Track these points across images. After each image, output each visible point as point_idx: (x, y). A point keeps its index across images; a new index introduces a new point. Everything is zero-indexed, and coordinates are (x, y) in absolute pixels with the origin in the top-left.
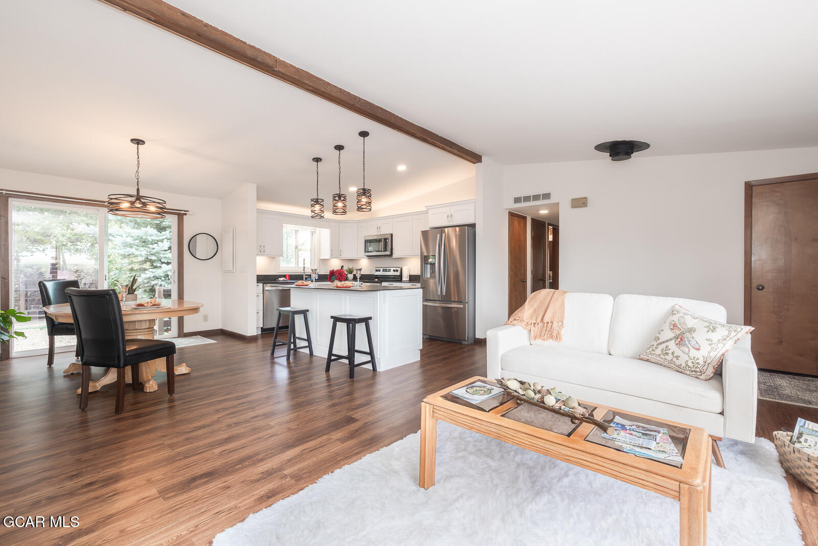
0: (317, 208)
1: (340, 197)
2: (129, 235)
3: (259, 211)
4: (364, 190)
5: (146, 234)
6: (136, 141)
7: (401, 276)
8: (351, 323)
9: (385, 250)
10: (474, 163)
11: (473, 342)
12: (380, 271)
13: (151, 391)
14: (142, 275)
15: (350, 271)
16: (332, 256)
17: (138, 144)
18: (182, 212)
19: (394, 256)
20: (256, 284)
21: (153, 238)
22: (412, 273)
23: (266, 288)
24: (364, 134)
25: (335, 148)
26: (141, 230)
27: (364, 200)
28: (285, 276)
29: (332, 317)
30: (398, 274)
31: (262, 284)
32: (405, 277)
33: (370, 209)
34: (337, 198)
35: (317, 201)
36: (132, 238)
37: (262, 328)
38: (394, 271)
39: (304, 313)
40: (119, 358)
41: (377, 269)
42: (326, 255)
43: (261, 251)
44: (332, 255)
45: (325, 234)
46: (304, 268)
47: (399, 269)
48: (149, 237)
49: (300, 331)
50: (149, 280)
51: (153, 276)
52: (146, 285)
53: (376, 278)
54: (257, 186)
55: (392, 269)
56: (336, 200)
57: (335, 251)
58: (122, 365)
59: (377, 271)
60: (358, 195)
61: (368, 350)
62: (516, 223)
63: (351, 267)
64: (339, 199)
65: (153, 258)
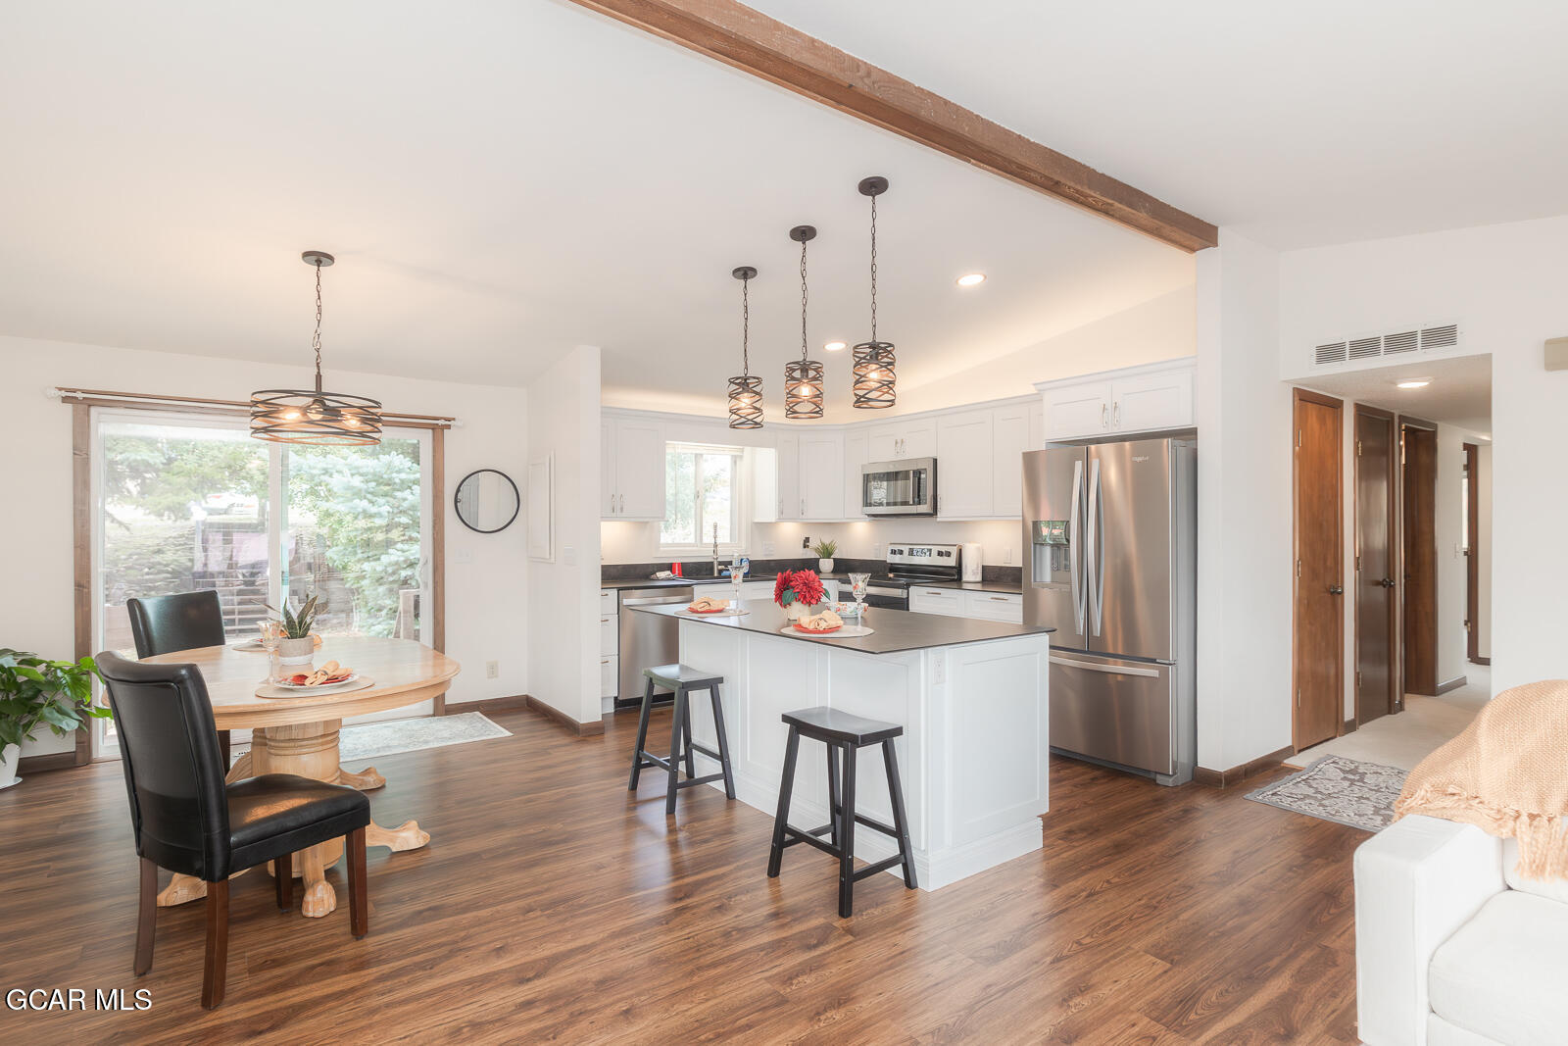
0: (745, 400)
1: (805, 369)
2: (356, 472)
3: (608, 412)
4: (874, 346)
5: (389, 466)
6: (314, 258)
7: (959, 568)
8: (842, 743)
9: (918, 499)
10: (1193, 250)
11: (1189, 779)
12: (901, 552)
13: (317, 915)
14: (383, 557)
15: (827, 553)
16: (783, 516)
17: (319, 263)
18: (440, 422)
19: (941, 516)
20: (600, 592)
21: (403, 476)
22: (991, 562)
23: (626, 602)
24: (873, 187)
25: (792, 238)
26: (378, 458)
27: (874, 375)
28: (670, 567)
29: (786, 718)
30: (951, 562)
31: (616, 591)
32: (972, 573)
33: (893, 401)
34: (797, 374)
35: (743, 384)
36: (361, 478)
37: (616, 698)
38: (940, 554)
39: (713, 685)
40: (210, 854)
41: (896, 548)
42: (767, 512)
43: (614, 510)
44: (781, 512)
45: (764, 461)
46: (716, 545)
47: (954, 551)
48: (394, 475)
49: (703, 732)
50: (395, 567)
51: (402, 559)
52: (391, 579)
53: (891, 571)
54: (602, 351)
55: (935, 550)
56: (793, 379)
57: (790, 505)
58: (218, 873)
59: (894, 552)
60: (857, 364)
61: (891, 823)
62: (1313, 421)
63: (827, 542)
64: (802, 376)
65: (404, 520)
